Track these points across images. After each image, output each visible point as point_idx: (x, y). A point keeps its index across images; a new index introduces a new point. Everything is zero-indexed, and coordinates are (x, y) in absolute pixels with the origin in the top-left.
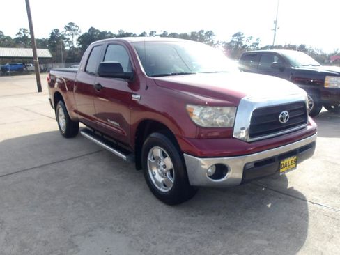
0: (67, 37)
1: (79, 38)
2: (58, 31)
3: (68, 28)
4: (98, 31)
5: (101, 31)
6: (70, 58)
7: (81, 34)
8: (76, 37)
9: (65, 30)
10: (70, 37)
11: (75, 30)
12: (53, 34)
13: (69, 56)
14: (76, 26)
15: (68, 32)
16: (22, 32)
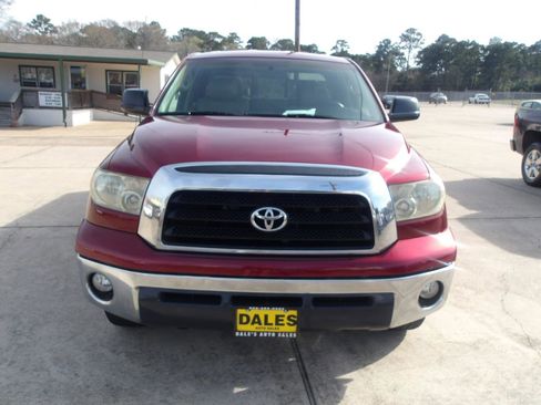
0: (402, 51)
1: (420, 53)
2: (389, 42)
3: (405, 38)
4: (453, 41)
5: (459, 40)
6: (399, 84)
7: (424, 46)
8: (415, 52)
9: (400, 40)
10: (406, 52)
11: (414, 40)
12: (380, 47)
13: (399, 81)
14: (419, 34)
15: (403, 44)
16: (339, 46)
